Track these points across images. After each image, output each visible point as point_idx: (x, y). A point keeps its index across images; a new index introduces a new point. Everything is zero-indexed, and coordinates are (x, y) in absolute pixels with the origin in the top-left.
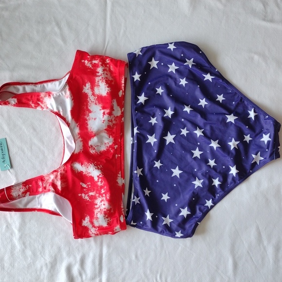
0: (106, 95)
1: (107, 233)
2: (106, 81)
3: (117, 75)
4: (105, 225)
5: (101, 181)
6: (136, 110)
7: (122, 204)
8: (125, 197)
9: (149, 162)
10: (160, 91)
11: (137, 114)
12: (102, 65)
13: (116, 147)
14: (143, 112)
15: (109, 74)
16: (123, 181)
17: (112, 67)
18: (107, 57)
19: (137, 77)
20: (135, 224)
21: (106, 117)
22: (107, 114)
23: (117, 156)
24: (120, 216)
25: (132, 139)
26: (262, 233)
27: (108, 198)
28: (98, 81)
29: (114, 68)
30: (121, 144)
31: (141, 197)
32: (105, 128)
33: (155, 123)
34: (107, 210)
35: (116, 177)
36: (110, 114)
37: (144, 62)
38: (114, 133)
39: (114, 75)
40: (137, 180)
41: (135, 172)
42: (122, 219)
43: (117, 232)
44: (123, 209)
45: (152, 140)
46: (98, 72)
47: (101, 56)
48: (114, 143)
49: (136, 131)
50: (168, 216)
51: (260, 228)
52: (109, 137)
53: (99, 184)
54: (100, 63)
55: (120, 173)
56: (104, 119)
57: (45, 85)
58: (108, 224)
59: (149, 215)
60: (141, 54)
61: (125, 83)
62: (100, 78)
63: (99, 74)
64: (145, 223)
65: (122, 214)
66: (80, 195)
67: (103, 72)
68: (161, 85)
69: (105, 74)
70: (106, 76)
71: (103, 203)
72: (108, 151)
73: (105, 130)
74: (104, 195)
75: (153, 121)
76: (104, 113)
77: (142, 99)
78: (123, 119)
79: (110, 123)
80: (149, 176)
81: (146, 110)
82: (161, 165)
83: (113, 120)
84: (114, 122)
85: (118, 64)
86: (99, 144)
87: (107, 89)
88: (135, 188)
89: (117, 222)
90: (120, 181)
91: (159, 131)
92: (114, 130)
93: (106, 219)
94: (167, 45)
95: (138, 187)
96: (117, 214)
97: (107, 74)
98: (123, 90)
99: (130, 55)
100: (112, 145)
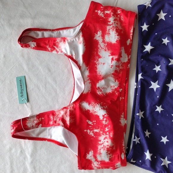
0: (116, 43)
1: (108, 168)
2: (116, 29)
3: (127, 24)
4: (107, 160)
5: (106, 121)
6: (142, 57)
7: (123, 143)
8: (126, 136)
9: (151, 106)
10: (166, 41)
11: (143, 61)
12: (113, 15)
13: (121, 90)
14: (148, 60)
15: (119, 23)
16: (126, 122)
17: (122, 17)
18: (119, 8)
19: (145, 27)
20: (134, 162)
21: (114, 63)
22: (115, 59)
23: (121, 98)
24: (121, 154)
25: (136, 84)
27: (111, 136)
28: (109, 30)
29: (125, 19)
30: (125, 88)
31: (142, 137)
32: (112, 73)
33: (159, 71)
34: (110, 147)
35: (119, 118)
36: (118, 60)
37: (153, 15)
38: (120, 78)
39: (124, 25)
40: (138, 122)
41: (138, 114)
42: (123, 156)
43: (117, 168)
44: (124, 148)
45: (155, 86)
46: (110, 22)
47: (113, 7)
48: (119, 87)
49: (140, 77)
50: (166, 158)
52: (115, 81)
53: (104, 122)
54: (112, 13)
55: (123, 114)
56: (112, 64)
57: (61, 31)
58: (110, 159)
59: (148, 155)
60: (150, 6)
61: (133, 33)
62: (111, 27)
63: (111, 23)
64: (144, 162)
65: (123, 152)
66: (85, 131)
67: (113, 22)
68: (168, 36)
70: (117, 25)
71: (106, 140)
72: (113, 94)
73: (113, 74)
74: (108, 133)
75: (157, 69)
76: (112, 59)
77: (148, 48)
78: (129, 65)
79: (118, 68)
80: (150, 119)
81: (152, 58)
82: (162, 109)
83: (120, 65)
84: (121, 68)
85: (129, 15)
86: (106, 87)
87: (117, 37)
88: (136, 129)
89: (119, 159)
90: (123, 121)
91: (162, 78)
92: (120, 75)
93: (109, 155)
95: (140, 128)
96: (118, 152)
97: (117, 24)
98: (131, 39)
99: (139, 6)
100: (117, 88)
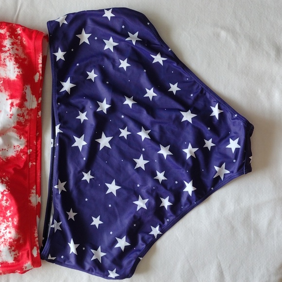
0: (16, 79)
1: (13, 272)
2: (15, 58)
3: (32, 51)
4: (10, 260)
5: (7, 200)
6: (59, 100)
7: (36, 231)
8: (41, 221)
9: (75, 174)
10: (92, 75)
11: (60, 106)
12: (10, 36)
13: (30, 151)
14: (68, 105)
15: (20, 49)
16: (39, 200)
17: (24, 39)
18: (18, 26)
19: (60, 55)
20: (54, 258)
21: (15, 110)
22: (16, 105)
23: (30, 164)
24: (32, 249)
25: (52, 140)
26: (224, 273)
27: (16, 223)
28: (4, 59)
29: (28, 42)
30: (37, 148)
31: (63, 221)
32: (13, 125)
33: (85, 120)
34: (14, 240)
35: (28, 193)
36: (21, 106)
37: (71, 35)
38: (27, 132)
39: (28, 51)
40: (57, 198)
41: (56, 187)
42: (35, 253)
43: (28, 270)
44: (37, 239)
45: (80, 143)
46: (5, 47)
47: (9, 23)
48: (27, 146)
49: (58, 130)
50: (99, 249)
51: (222, 265)
52: (21, 138)
53: (4, 203)
54: (8, 34)
55: (34, 187)
56: (11, 113)
58: (15, 259)
59: (72, 247)
60: (66, 23)
61: (45, 63)
62: (8, 54)
63: (6, 49)
64: (67, 257)
65: (36, 246)
67: (11, 47)
68: (94, 67)
69: (14, 49)
70: (16, 52)
71: (8, 230)
72: (18, 157)
73: (14, 127)
74: (10, 219)
75: (83, 117)
76: (12, 105)
77: (67, 86)
78: (40, 113)
79: (21, 118)
80: (75, 193)
81: (73, 101)
82: (92, 177)
83: (25, 114)
84: (27, 117)
85: (34, 36)
86: (5, 147)
87: (17, 70)
88: (55, 209)
89: (28, 257)
90: (34, 199)
91: (89, 131)
92: (27, 128)
93: (13, 253)
94: (102, 11)
95: (59, 208)
96: (28, 246)
97: (17, 49)
98: (41, 72)
99: (50, 23)
100: (24, 149)
